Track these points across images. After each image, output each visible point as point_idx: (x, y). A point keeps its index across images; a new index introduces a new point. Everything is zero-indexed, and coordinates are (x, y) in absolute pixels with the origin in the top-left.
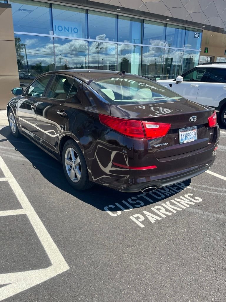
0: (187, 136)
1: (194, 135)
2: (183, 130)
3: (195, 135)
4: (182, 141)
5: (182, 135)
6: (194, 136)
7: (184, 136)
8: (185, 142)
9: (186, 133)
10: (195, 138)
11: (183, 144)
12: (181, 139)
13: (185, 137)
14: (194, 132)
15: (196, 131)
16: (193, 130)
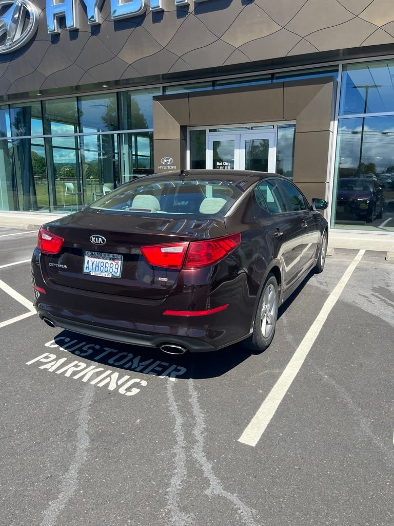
0: (100, 266)
1: (114, 268)
2: (92, 254)
3: (117, 269)
4: (87, 271)
5: (88, 261)
6: (115, 270)
7: (93, 264)
8: (93, 273)
9: (98, 260)
10: (115, 275)
11: (88, 275)
12: (85, 266)
13: (94, 266)
14: (115, 264)
15: (120, 264)
16: (114, 260)
